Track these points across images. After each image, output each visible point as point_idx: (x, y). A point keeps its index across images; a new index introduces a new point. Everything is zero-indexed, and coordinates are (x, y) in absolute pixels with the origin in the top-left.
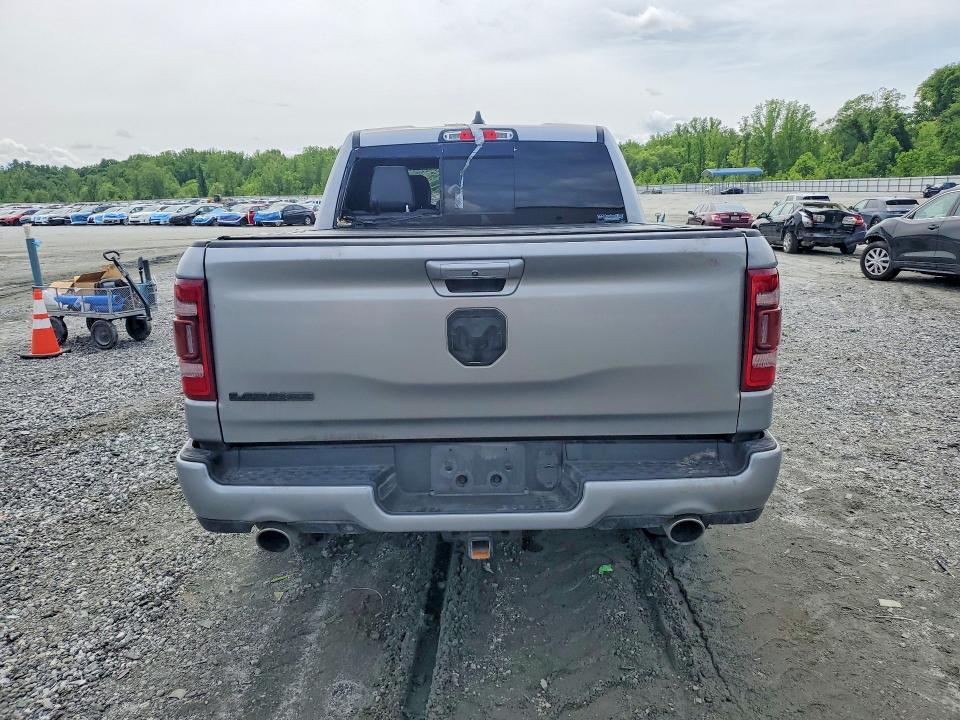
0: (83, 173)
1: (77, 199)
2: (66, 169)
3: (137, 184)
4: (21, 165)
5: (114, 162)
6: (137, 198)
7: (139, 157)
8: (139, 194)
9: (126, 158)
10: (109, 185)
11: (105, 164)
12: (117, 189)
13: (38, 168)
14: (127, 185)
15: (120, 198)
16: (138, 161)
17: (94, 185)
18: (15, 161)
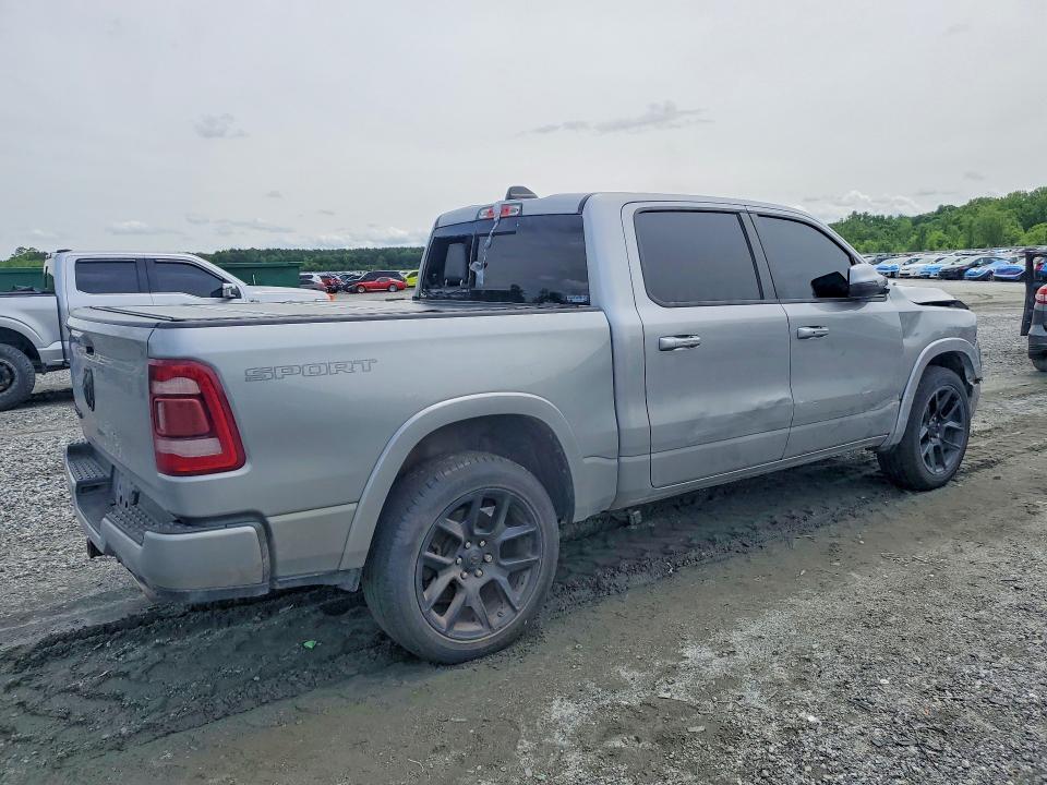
0: (917, 221)
1: (904, 249)
2: (901, 218)
3: (971, 232)
4: (859, 216)
5: (952, 208)
6: (968, 247)
7: (980, 201)
8: (971, 243)
9: (966, 203)
10: (940, 233)
11: (942, 210)
12: (947, 238)
13: (874, 218)
14: (959, 232)
15: (950, 247)
16: (976, 206)
17: (923, 234)
18: (854, 213)
